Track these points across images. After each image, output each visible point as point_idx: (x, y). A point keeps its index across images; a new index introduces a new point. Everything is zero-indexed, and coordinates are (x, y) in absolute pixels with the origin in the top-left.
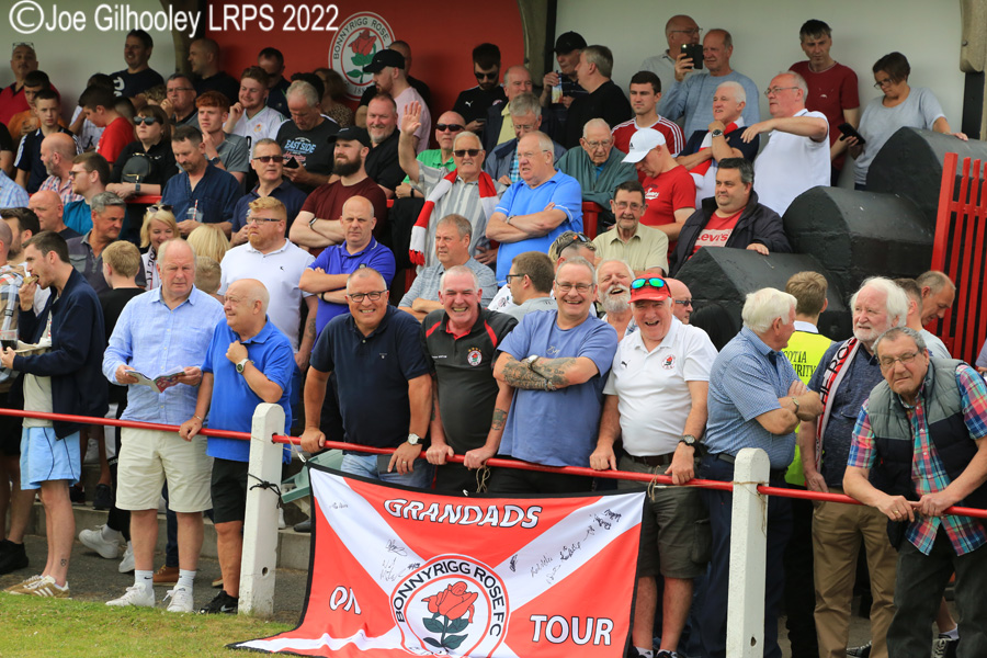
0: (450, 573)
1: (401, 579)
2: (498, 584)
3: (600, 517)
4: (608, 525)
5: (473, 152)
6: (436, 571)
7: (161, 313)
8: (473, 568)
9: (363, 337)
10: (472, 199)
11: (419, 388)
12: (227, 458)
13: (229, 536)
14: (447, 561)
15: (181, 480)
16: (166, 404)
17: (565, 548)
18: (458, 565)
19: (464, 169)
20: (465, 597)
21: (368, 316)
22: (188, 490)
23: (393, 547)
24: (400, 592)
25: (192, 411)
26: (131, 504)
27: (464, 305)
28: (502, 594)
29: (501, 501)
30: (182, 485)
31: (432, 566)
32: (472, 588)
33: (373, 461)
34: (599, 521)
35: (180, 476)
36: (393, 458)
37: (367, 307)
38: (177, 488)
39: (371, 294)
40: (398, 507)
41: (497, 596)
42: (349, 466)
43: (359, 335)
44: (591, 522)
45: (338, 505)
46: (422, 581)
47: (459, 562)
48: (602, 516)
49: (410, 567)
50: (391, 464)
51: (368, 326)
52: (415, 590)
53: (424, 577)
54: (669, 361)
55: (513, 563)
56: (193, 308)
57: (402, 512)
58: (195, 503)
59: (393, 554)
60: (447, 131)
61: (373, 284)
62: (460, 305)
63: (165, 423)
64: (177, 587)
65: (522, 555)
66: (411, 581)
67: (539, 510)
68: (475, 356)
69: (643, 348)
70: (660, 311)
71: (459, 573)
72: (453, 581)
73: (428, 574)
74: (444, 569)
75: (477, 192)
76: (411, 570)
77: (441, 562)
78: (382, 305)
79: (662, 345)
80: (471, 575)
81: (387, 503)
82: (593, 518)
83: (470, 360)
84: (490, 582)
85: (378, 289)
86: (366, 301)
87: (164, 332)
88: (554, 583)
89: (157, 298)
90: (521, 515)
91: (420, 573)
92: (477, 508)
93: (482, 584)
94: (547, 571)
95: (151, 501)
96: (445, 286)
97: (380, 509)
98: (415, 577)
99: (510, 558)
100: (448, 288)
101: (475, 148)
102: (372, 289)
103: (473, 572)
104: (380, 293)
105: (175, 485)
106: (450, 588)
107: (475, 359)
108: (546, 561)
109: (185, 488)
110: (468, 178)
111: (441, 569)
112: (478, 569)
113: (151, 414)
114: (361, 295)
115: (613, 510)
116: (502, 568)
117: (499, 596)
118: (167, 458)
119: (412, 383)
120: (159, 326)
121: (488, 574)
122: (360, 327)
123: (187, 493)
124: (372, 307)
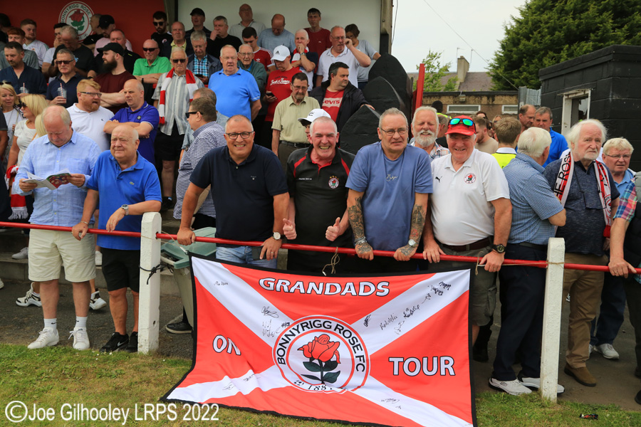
0: (314, 328)
1: (279, 334)
2: (353, 335)
3: (436, 287)
4: (441, 293)
5: (182, 61)
6: (303, 327)
7: (51, 151)
8: (334, 324)
9: (236, 165)
10: (183, 85)
11: (282, 202)
12: (117, 248)
13: (119, 298)
14: (312, 321)
15: (72, 261)
16: (58, 211)
17: (407, 309)
18: (322, 323)
19: (177, 69)
20: (330, 345)
21: (240, 149)
22: (77, 267)
23: (266, 312)
24: (281, 344)
25: (78, 216)
26: (39, 277)
27: (328, 145)
28: (359, 342)
29: (356, 279)
30: (73, 264)
31: (299, 324)
32: (333, 338)
33: (243, 251)
34: (435, 290)
35: (71, 259)
36: (264, 249)
37: (240, 143)
38: (70, 266)
39: (243, 134)
40: (272, 284)
41: (355, 345)
42: (224, 255)
43: (232, 163)
44: (429, 290)
45: (220, 282)
46: (294, 335)
47: (323, 321)
48: (437, 287)
49: (283, 326)
50: (262, 253)
51: (240, 157)
52: (290, 342)
53: (295, 332)
54: (470, 178)
55: (366, 321)
56: (76, 146)
57: (275, 287)
58: (83, 276)
59: (268, 318)
60: (148, 51)
61: (245, 126)
62: (325, 144)
63: (57, 225)
64: (76, 329)
65: (375, 316)
66: (286, 336)
67: (387, 284)
68: (334, 182)
69: (452, 169)
70: (467, 142)
71: (322, 328)
72: (318, 334)
73: (297, 330)
74: (309, 326)
75: (185, 82)
76: (284, 328)
77: (308, 321)
78: (250, 142)
79: (464, 165)
80: (332, 330)
81: (262, 282)
82: (430, 288)
83: (331, 184)
84: (347, 334)
85: (248, 131)
86: (239, 139)
87: (55, 163)
88: (402, 334)
89: (48, 141)
90: (373, 288)
91: (291, 329)
92: (337, 285)
93: (342, 335)
94: (394, 325)
95: (53, 275)
96: (314, 130)
97: (256, 286)
98: (288, 333)
99: (365, 317)
100: (317, 132)
101: (183, 58)
102: (244, 130)
103: (333, 327)
104: (249, 133)
105: (68, 265)
106: (316, 340)
107: (333, 184)
108: (392, 319)
109: (75, 266)
110: (180, 73)
111: (306, 326)
112: (338, 325)
113: (48, 219)
114: (236, 134)
115: (445, 282)
116: (358, 325)
117: (356, 344)
118: (62, 247)
119: (277, 198)
120: (50, 159)
121: (345, 328)
122: (233, 157)
123: (77, 270)
124: (244, 143)
